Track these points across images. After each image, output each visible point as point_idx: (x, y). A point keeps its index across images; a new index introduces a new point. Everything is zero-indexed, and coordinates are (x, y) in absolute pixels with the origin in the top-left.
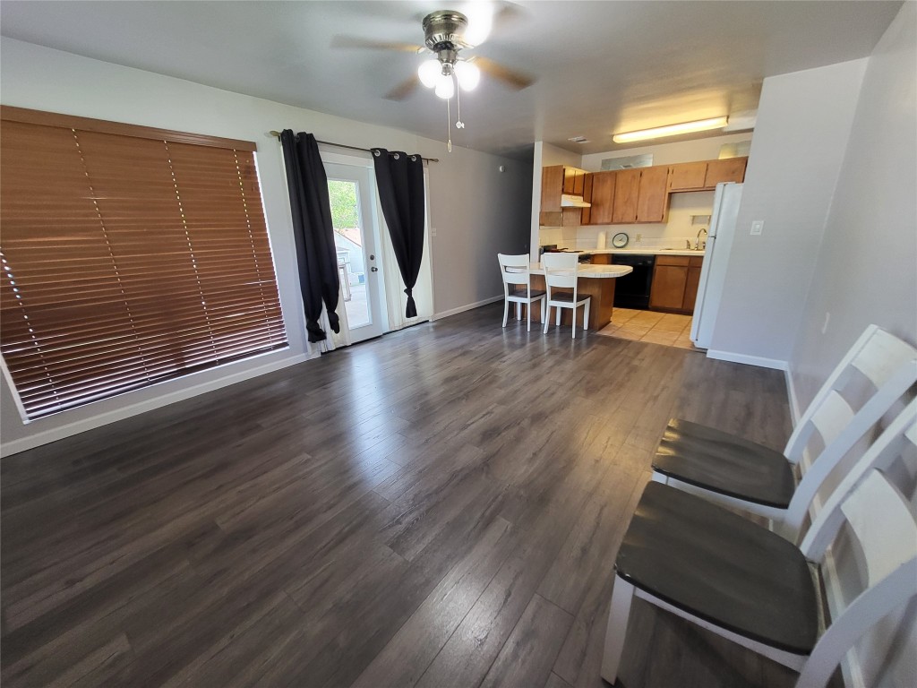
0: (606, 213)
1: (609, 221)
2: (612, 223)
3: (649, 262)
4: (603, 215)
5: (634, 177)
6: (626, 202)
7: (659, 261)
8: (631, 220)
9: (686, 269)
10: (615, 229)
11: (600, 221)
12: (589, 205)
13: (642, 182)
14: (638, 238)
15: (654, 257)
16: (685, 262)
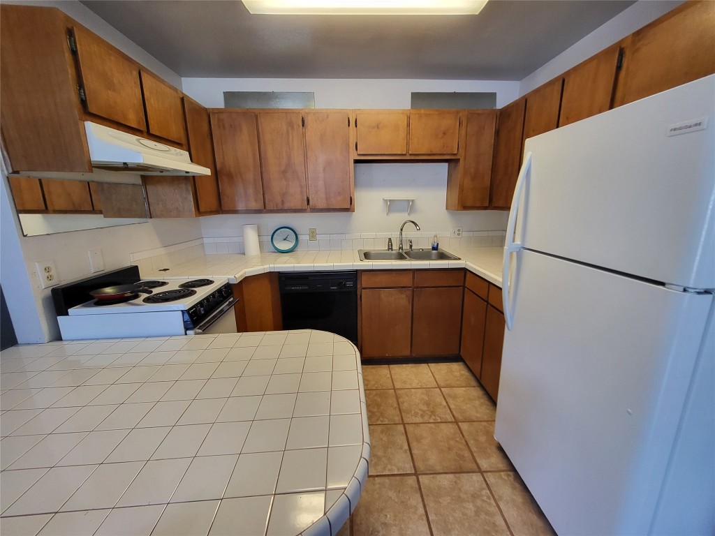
0: (251, 191)
1: (259, 206)
2: (264, 209)
3: (349, 284)
4: (244, 196)
5: (290, 124)
6: (284, 172)
7: (365, 281)
8: (299, 207)
9: (409, 292)
10: (273, 221)
11: (241, 206)
12: (207, 171)
13: (308, 134)
14: (313, 234)
15: (354, 275)
16: (406, 280)
